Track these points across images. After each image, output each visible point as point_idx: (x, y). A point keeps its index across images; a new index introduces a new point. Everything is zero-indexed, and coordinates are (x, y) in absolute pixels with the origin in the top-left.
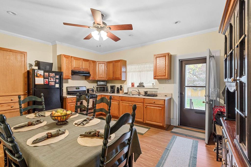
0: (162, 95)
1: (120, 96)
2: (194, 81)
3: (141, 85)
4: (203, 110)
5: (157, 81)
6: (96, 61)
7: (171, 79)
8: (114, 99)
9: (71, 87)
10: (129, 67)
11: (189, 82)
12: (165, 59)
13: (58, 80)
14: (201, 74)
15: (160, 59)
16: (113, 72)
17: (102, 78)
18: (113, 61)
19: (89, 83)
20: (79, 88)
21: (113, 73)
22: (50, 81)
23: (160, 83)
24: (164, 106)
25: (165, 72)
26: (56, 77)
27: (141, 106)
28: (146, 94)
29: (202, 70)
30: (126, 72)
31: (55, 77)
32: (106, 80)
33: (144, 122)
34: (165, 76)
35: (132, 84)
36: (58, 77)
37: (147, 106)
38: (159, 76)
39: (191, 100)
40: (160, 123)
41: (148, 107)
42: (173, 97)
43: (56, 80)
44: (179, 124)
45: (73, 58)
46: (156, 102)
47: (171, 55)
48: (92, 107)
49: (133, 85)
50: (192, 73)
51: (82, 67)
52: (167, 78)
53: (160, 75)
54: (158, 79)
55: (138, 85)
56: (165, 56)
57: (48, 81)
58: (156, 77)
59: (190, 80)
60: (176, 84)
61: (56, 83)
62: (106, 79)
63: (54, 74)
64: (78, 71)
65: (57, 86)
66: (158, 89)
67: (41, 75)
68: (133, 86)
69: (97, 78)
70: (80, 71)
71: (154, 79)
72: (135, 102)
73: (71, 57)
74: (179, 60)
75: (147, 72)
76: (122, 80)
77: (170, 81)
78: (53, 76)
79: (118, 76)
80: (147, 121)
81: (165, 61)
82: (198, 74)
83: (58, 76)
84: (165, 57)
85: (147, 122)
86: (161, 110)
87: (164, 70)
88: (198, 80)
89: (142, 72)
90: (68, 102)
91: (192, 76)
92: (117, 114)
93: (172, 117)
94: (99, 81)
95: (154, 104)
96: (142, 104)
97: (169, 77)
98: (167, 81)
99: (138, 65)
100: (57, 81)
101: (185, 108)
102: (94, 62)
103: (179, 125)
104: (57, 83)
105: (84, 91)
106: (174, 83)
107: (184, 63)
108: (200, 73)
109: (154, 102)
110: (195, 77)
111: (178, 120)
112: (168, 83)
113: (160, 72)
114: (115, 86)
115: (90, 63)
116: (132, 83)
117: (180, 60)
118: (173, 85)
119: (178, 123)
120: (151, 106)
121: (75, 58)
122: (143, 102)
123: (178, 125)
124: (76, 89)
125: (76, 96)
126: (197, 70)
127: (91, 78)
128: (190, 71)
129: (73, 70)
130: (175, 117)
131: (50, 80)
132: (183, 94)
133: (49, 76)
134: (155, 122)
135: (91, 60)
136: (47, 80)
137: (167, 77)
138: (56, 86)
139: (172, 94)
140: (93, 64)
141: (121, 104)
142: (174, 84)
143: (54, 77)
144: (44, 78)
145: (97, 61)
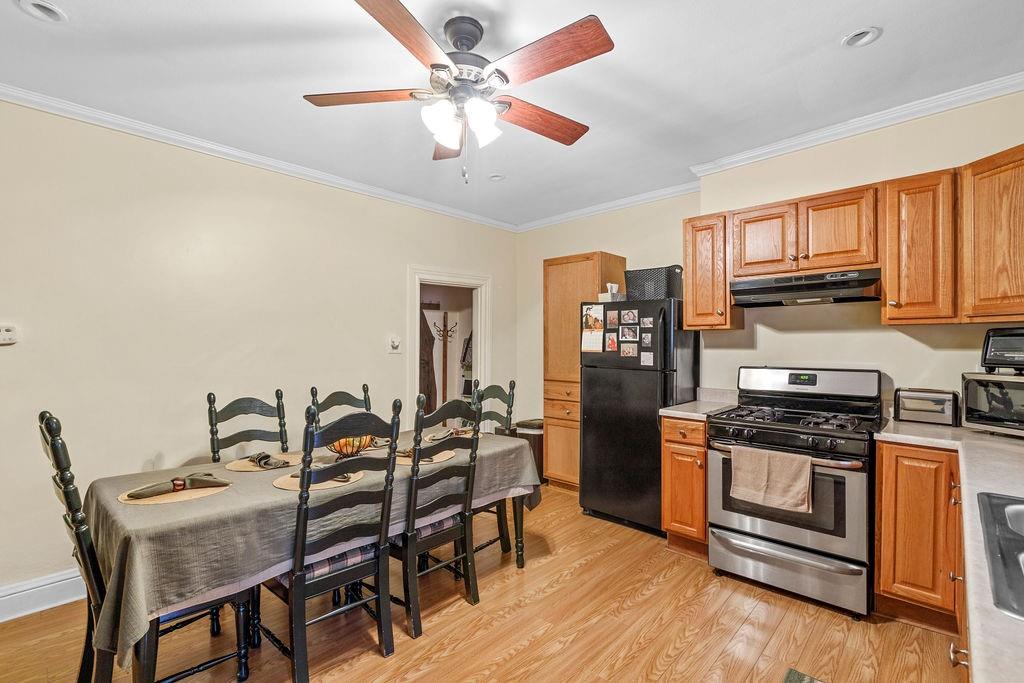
6: (953, 171)
9: (765, 368)
13: (650, 335)
22: (624, 339)
26: (642, 326)
31: (639, 324)
36: (648, 322)
43: (644, 335)
51: (805, 248)
57: (616, 340)
61: (641, 348)
63: (636, 312)
65: (647, 359)
67: (596, 320)
69: (967, 309)
78: (633, 320)
83: (651, 319)
100: (647, 338)
104: (647, 349)
125: (704, 417)
127: (887, 313)
131: (623, 335)
133: (620, 324)
136: (614, 336)
138: (642, 359)
140: (913, 205)
143: (635, 324)
144: (606, 331)
145: (971, 166)
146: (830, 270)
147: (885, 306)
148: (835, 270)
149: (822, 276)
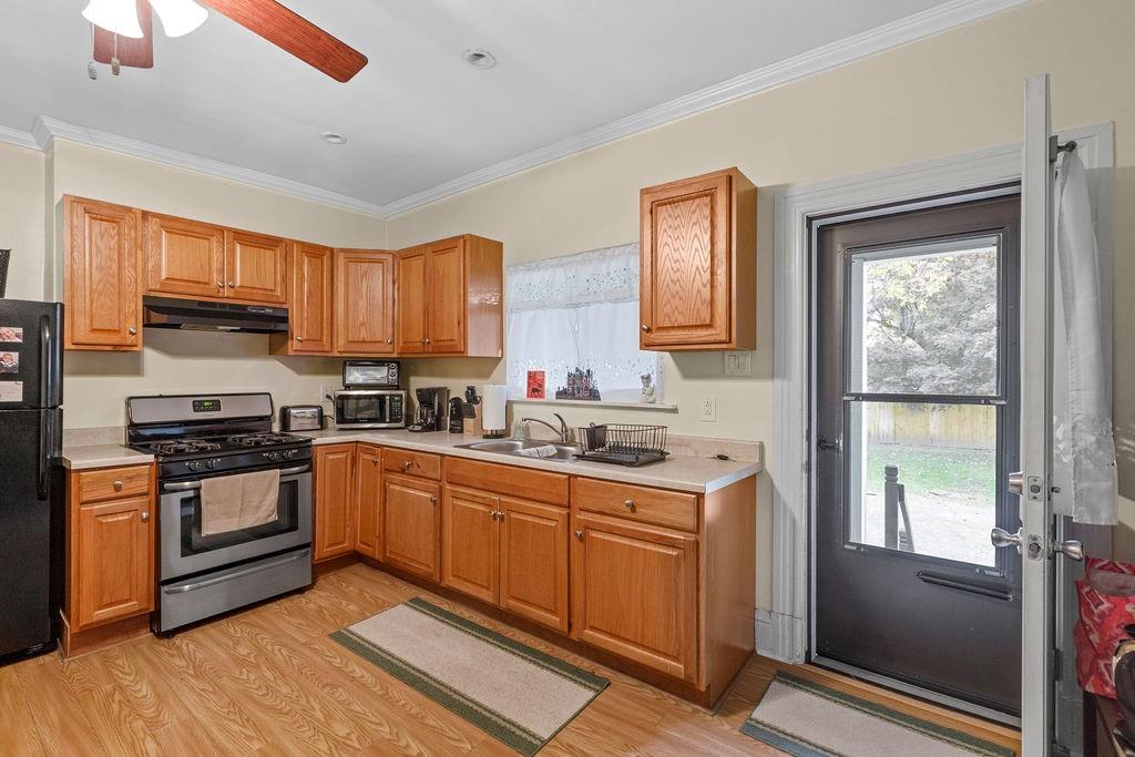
0: (697, 452)
1: (442, 455)
2: (907, 363)
3: (580, 388)
4: (983, 568)
5: (671, 359)
6: (332, 250)
7: (753, 347)
8: (414, 470)
9: (161, 396)
10: (516, 283)
11: (882, 367)
12: (707, 211)
13: (16, 354)
14: (941, 328)
15: (677, 212)
16: (424, 312)
17: (370, 348)
18: (426, 245)
19: (300, 372)
20: (216, 406)
21: (426, 312)
23: (687, 373)
24: (692, 537)
25: (712, 298)
27: (554, 524)
28: (592, 446)
29: (947, 309)
30: (499, 309)
32: (395, 355)
33: (574, 636)
34: (710, 326)
35: (529, 377)
36: (11, 334)
37: (588, 527)
38: (673, 327)
39: (891, 473)
40: (666, 655)
41: (594, 534)
42: (768, 466)
44: (808, 653)
45: (153, 225)
46: (642, 506)
47: (755, 192)
48: (274, 517)
49: (535, 385)
50: (895, 323)
51: (232, 277)
52: (723, 337)
53: (682, 321)
54: (676, 349)
55: (563, 384)
56: (710, 194)
58: (656, 337)
59: (886, 355)
60: (785, 383)
62: (389, 348)
64: (200, 303)
66: (674, 411)
68: (534, 390)
69: (340, 347)
70: (214, 305)
71: (646, 345)
72: (521, 494)
73: (145, 214)
74: (810, 220)
75: (610, 304)
76: (471, 352)
77: (747, 359)
79: (448, 332)
80: (592, 628)
81: (707, 224)
82: (928, 329)
84: (707, 200)
85: (590, 635)
86: (678, 567)
87: (705, 286)
88: (929, 359)
89: (588, 304)
90: (86, 497)
91: (895, 339)
92: (427, 566)
93: (761, 600)
94: (356, 362)
95: (632, 516)
96: (556, 510)
97: (734, 335)
98: (730, 361)
99: (562, 265)
100: (12, 360)
101: (852, 540)
102: (315, 252)
103: (808, 661)
104: (9, 376)
105: (261, 418)
106: (774, 372)
107: (839, 240)
108: (937, 322)
109: (633, 508)
110: (910, 341)
111: (801, 626)
112: (740, 377)
113: (676, 302)
114: (443, 391)
115: (286, 256)
116: (530, 373)
117: (816, 224)
118: (764, 387)
119: (801, 648)
120: (611, 531)
121: (168, 224)
122: (565, 503)
123: (800, 661)
124: (198, 406)
125: (151, 458)
126: (921, 307)
127: (294, 346)
128: (888, 312)
129: (153, 294)
130: (782, 604)
132: (834, 448)
134: (635, 643)
135: (297, 242)
137: (720, 332)
139: (762, 447)
140: (310, 265)
141: (448, 501)
142: (777, 382)
145: (342, 250)
146: (252, 303)
147: (292, 339)
148: (256, 303)
149: (245, 307)
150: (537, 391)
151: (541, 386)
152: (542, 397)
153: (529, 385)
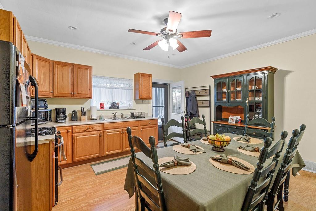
1: (102, 124)
3: (114, 106)
8: (91, 129)
12: (149, 80)
23: (137, 103)
25: (150, 92)
34: (149, 96)
37: (142, 128)
38: (145, 96)
49: (102, 106)
55: (110, 105)
56: (150, 77)
66: (135, 109)
68: (102, 107)
71: (140, 99)
79: (84, 91)
92: (98, 154)
95: (150, 124)
96: (136, 127)
113: (145, 92)
116: (100, 103)
120: (146, 128)
122: (138, 126)
137: (151, 97)
141: (105, 134)
145: (35, 55)
150: (103, 107)
151: (103, 106)
152: (104, 109)
153: (100, 106)
